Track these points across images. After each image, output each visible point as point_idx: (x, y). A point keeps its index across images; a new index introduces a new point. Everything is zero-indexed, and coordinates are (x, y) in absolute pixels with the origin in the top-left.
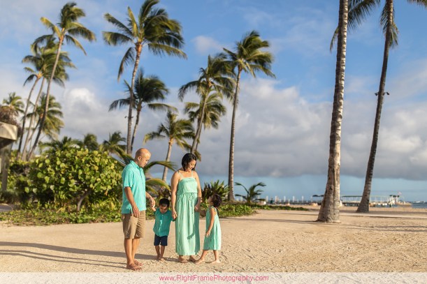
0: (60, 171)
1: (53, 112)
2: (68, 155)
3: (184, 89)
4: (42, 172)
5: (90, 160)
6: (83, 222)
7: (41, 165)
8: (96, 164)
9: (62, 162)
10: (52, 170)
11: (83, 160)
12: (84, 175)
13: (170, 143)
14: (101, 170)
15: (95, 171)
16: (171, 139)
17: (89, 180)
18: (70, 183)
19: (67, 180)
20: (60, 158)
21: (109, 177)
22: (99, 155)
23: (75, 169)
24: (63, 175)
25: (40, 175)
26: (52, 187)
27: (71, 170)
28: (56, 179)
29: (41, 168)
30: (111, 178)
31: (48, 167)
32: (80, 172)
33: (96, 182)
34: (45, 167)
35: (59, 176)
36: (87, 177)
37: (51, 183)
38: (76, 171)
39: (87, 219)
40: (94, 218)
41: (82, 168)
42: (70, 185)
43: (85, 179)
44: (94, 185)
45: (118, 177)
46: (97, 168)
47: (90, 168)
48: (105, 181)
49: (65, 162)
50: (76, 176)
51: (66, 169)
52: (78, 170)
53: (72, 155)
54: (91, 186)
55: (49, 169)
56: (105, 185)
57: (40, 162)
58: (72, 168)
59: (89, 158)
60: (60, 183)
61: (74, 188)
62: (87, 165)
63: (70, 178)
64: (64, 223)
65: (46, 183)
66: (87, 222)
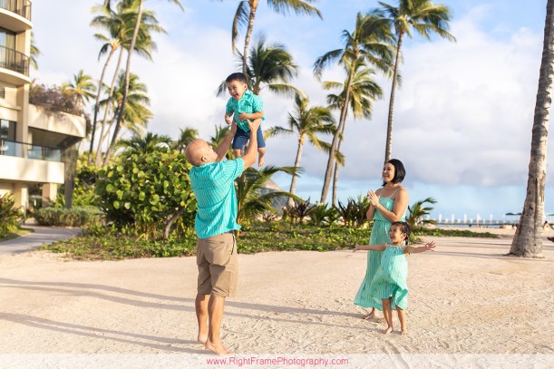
0: (137, 183)
1: (137, 97)
2: (149, 159)
3: (321, 62)
4: (113, 184)
5: (180, 166)
6: (171, 256)
7: (110, 174)
9: (140, 170)
11: (171, 167)
12: (171, 188)
13: (300, 141)
15: (187, 182)
16: (302, 134)
17: (179, 195)
18: (153, 200)
19: (148, 195)
20: (137, 163)
23: (158, 179)
24: (143, 189)
25: (109, 189)
26: (127, 205)
27: (153, 181)
28: (133, 194)
29: (111, 178)
31: (121, 176)
32: (166, 184)
33: (189, 198)
34: (117, 176)
35: (136, 190)
36: (176, 191)
37: (125, 200)
38: (160, 183)
39: (176, 251)
40: (186, 249)
41: (168, 179)
42: (153, 203)
43: (173, 194)
44: (186, 202)
47: (180, 177)
49: (145, 170)
50: (160, 190)
51: (147, 179)
52: (162, 181)
53: (155, 159)
54: (183, 203)
55: (122, 180)
57: (109, 170)
58: (155, 178)
59: (179, 163)
60: (138, 199)
61: (157, 207)
62: (176, 173)
63: (152, 192)
64: (144, 256)
65: (118, 200)
66: (176, 255)
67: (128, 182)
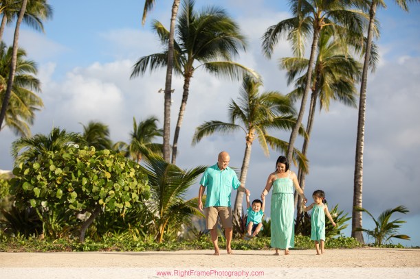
0: (54, 180)
2: (65, 156)
4: (29, 182)
5: (98, 163)
6: (91, 250)
7: (26, 172)
8: (107, 169)
9: (57, 167)
10: (44, 179)
11: (88, 164)
12: (90, 186)
13: (248, 139)
14: (115, 178)
15: (105, 179)
17: (97, 193)
18: (70, 197)
19: (66, 192)
20: (54, 160)
21: (127, 188)
22: (112, 156)
23: (76, 176)
24: (60, 186)
25: (26, 186)
26: (44, 204)
27: (71, 178)
28: (50, 192)
29: (27, 176)
30: (130, 190)
31: (37, 174)
32: (85, 181)
33: (108, 195)
34: (33, 174)
35: (53, 188)
36: (95, 189)
37: (42, 198)
38: (77, 180)
39: (96, 247)
40: (106, 246)
41: (86, 176)
42: (71, 201)
43: (91, 192)
44: (104, 201)
45: (140, 190)
46: (108, 175)
47: (98, 175)
48: (120, 194)
49: (62, 167)
50: (78, 188)
51: (64, 176)
52: (81, 178)
53: (72, 155)
54: (101, 202)
55: (39, 177)
56: (121, 201)
57: (24, 168)
58: (73, 175)
59: (96, 160)
60: (55, 197)
61: (75, 205)
62: (94, 171)
63: (69, 190)
64: (65, 250)
65: (35, 198)
66: (96, 250)
67: (45, 179)
